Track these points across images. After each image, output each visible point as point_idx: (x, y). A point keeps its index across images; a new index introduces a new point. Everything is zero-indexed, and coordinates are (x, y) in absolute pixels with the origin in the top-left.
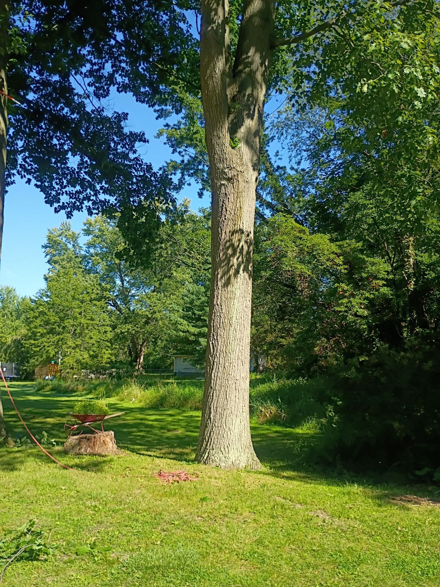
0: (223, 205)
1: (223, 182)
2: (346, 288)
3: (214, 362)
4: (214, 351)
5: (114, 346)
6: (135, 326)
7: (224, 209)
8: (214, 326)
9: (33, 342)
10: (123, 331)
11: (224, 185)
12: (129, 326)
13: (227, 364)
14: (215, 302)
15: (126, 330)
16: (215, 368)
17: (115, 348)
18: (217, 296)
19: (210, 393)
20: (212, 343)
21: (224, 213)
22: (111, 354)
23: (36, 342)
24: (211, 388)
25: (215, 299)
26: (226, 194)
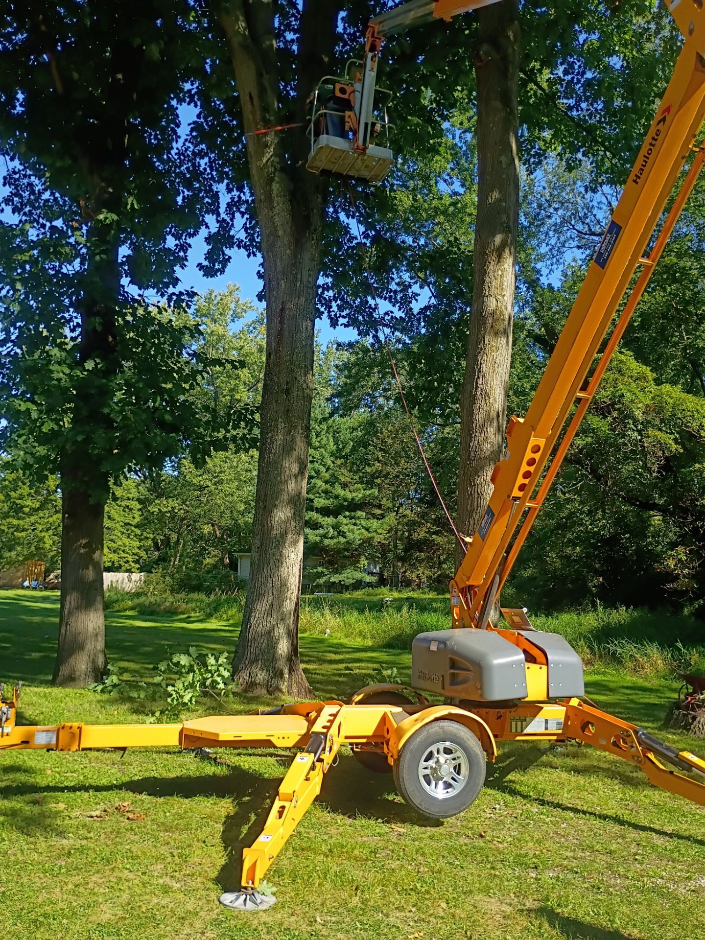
5: (145, 534)
6: (184, 503)
9: (15, 522)
10: (164, 510)
12: (173, 503)
15: (170, 509)
17: (147, 538)
22: (139, 548)
23: (21, 522)
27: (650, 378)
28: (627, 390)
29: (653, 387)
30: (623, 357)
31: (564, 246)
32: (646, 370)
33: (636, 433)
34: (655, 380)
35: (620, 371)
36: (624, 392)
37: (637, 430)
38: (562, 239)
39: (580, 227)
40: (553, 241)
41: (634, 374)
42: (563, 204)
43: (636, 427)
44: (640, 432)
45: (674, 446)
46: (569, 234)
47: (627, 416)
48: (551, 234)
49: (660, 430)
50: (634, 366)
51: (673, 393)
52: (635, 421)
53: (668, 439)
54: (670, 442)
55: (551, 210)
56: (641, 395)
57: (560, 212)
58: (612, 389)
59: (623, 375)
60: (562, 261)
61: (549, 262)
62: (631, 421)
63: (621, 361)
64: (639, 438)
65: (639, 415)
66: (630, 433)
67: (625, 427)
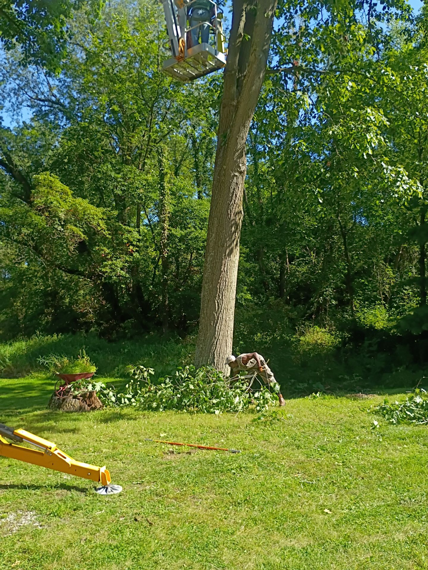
0: (233, 192)
1: (236, 174)
2: (107, 251)
3: (218, 317)
4: (218, 309)
7: (234, 195)
8: (220, 288)
11: (236, 176)
13: (228, 319)
14: (222, 269)
16: (219, 322)
18: (225, 265)
19: (214, 342)
20: (218, 302)
21: (234, 198)
24: (215, 338)
25: (223, 267)
26: (237, 183)
27: (69, 193)
28: (54, 199)
29: (70, 199)
30: (51, 179)
31: (21, 104)
32: (67, 188)
33: (60, 227)
34: (72, 194)
35: (51, 187)
36: (52, 200)
37: (61, 225)
38: (20, 99)
39: (30, 93)
40: (14, 100)
41: (59, 189)
42: (18, 76)
43: (60, 223)
44: (63, 226)
45: (83, 236)
46: (24, 97)
47: (55, 216)
48: (12, 94)
49: (76, 226)
50: (59, 185)
51: (83, 204)
52: (60, 220)
53: (78, 231)
54: (80, 233)
55: (11, 79)
56: (62, 203)
57: (17, 82)
58: (45, 198)
59: (52, 190)
60: (20, 114)
61: (11, 114)
62: (57, 219)
63: (51, 181)
64: (63, 229)
65: (62, 216)
66: (56, 226)
67: (54, 222)
